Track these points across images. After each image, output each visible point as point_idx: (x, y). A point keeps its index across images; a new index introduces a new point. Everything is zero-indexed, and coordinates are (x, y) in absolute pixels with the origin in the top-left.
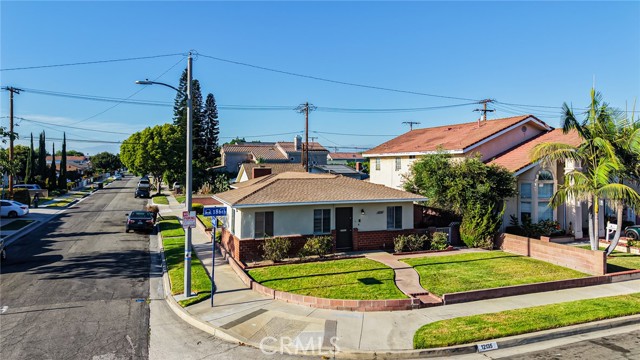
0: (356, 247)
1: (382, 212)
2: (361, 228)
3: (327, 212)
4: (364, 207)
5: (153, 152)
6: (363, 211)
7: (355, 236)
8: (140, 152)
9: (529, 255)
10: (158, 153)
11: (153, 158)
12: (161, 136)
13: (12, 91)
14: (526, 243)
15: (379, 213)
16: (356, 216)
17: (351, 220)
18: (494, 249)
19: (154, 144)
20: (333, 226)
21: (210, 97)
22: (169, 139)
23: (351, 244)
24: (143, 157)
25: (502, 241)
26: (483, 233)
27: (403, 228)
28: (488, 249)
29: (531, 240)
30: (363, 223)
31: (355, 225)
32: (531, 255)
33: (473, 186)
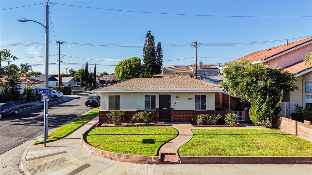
0: (172, 120)
1: (191, 99)
2: (176, 108)
3: (153, 97)
4: (178, 95)
5: (127, 71)
6: (177, 97)
7: (172, 113)
8: (121, 70)
9: (297, 135)
10: (129, 71)
11: (127, 73)
12: (130, 63)
13: (59, 43)
14: (295, 125)
15: (189, 99)
16: (173, 100)
17: (170, 103)
18: (273, 127)
19: (127, 67)
20: (157, 106)
21: (159, 44)
22: (134, 64)
23: (170, 118)
24: (122, 73)
25: (281, 123)
26: (263, 116)
27: (207, 109)
28: (268, 127)
29: (298, 122)
30: (177, 105)
31: (172, 106)
32: (298, 134)
33: (256, 82)
